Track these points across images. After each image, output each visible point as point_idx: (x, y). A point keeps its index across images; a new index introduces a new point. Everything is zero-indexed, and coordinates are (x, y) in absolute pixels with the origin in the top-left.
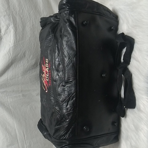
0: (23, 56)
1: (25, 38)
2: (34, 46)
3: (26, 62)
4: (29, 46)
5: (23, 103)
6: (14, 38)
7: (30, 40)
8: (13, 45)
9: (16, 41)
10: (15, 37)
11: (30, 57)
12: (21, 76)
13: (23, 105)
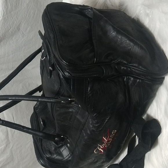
0: (16, 30)
1: (21, 5)
2: (34, 14)
3: (21, 36)
4: (27, 15)
5: (14, 82)
6: (3, 9)
7: (28, 7)
8: (2, 19)
9: (7, 13)
10: (5, 7)
11: (26, 29)
12: (12, 54)
13: (14, 84)
